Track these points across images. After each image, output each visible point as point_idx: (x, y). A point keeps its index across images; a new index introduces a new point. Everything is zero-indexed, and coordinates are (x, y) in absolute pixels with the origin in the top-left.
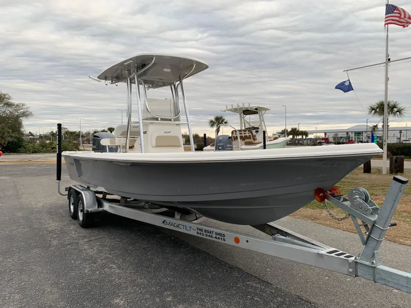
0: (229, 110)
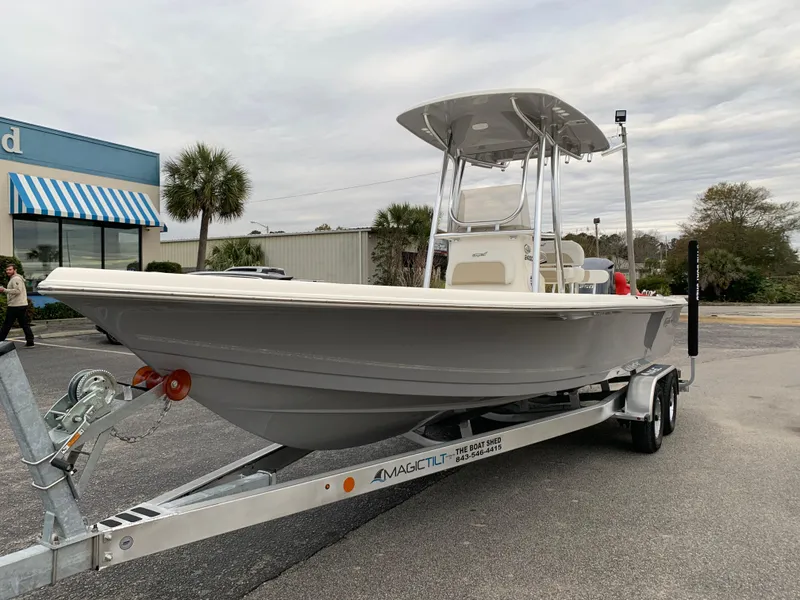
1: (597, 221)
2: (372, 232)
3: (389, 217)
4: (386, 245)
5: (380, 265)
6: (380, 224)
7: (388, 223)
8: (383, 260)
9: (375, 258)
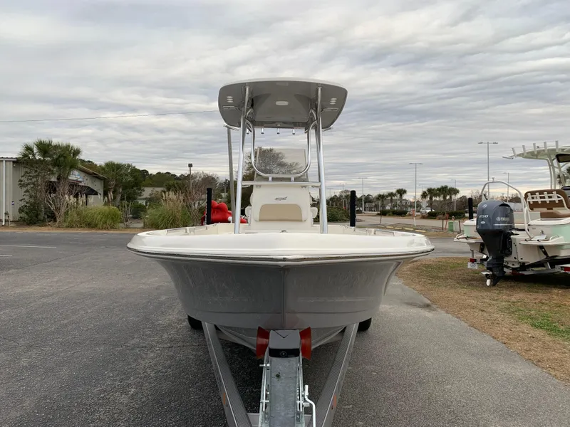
0: (518, 155)
1: (190, 166)
2: (17, 162)
3: (35, 150)
4: (33, 174)
5: (27, 191)
6: (25, 155)
7: (34, 155)
8: (29, 187)
9: (22, 185)
